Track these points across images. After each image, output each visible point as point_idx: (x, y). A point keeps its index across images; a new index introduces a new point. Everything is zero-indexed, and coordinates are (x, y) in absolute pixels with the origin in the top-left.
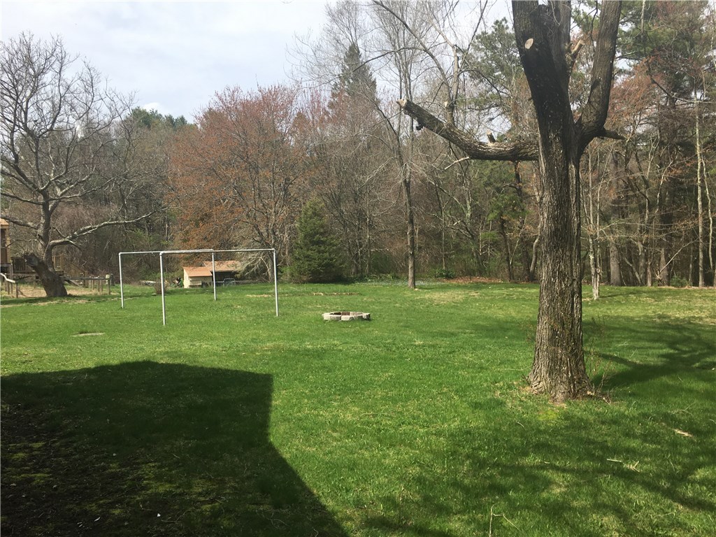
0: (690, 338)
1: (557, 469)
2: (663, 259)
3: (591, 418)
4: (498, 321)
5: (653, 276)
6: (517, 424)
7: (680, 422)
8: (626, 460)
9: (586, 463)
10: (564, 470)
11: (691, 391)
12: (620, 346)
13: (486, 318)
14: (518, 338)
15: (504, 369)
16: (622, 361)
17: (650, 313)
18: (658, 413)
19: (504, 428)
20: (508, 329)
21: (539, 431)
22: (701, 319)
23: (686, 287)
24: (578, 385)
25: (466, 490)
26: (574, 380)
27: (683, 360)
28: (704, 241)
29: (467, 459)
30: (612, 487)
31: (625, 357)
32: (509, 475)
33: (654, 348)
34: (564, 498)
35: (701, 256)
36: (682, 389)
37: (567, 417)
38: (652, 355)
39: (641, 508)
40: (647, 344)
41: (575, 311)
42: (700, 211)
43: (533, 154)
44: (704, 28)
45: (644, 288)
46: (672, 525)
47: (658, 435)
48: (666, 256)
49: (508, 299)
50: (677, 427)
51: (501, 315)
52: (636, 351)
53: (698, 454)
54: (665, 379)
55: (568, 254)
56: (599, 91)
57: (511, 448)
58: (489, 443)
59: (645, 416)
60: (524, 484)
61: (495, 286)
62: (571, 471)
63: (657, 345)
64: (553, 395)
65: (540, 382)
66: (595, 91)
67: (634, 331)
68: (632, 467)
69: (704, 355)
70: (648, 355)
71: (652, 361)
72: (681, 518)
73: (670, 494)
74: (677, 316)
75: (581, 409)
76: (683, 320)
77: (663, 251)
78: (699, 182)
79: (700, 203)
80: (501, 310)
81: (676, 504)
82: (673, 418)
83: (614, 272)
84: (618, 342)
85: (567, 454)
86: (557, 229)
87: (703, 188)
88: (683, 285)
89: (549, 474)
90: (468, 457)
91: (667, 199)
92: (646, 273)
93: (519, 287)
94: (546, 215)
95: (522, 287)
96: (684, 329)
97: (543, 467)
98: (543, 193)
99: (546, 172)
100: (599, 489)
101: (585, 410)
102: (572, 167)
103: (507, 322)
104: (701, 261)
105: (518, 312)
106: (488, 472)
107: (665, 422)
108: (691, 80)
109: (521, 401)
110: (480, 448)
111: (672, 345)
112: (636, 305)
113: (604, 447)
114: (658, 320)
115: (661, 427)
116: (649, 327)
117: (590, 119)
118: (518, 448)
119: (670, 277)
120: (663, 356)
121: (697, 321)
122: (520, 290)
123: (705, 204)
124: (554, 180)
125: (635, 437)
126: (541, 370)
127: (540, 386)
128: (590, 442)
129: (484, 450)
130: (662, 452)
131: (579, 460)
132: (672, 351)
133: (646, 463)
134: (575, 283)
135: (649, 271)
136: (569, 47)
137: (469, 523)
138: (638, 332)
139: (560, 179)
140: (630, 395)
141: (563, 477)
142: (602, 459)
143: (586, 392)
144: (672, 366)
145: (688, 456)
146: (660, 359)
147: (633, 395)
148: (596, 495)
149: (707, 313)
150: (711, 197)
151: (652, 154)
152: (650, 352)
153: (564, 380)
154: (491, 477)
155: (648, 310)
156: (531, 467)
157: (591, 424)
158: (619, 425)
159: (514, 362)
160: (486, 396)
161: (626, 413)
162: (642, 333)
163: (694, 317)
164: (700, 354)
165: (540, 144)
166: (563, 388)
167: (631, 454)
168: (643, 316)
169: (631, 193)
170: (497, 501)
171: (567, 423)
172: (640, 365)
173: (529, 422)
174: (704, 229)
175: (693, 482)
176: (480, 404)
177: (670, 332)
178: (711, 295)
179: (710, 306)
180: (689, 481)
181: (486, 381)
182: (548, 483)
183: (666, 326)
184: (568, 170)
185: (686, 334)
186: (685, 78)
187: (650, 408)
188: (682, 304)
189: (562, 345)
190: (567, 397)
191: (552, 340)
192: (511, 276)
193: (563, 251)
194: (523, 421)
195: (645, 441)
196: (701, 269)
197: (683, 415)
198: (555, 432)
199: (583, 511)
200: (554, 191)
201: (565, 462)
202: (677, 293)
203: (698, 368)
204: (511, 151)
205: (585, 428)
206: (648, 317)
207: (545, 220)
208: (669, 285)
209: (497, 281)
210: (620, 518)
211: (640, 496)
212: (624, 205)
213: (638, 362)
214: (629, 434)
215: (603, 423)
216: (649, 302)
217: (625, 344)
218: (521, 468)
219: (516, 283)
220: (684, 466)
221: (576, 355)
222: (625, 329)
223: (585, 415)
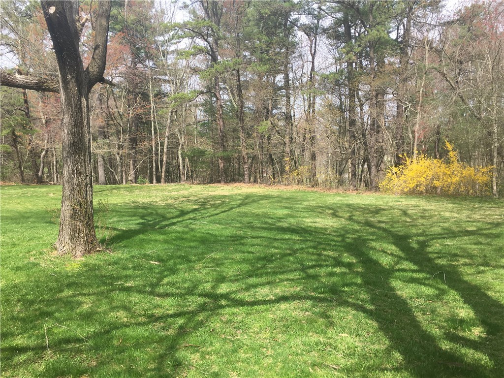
0: (152, 213)
1: (85, 295)
2: (132, 167)
3: (101, 263)
4: (19, 213)
5: (127, 177)
6: (51, 275)
7: (152, 257)
8: (126, 282)
9: (103, 288)
10: (89, 295)
11: (156, 241)
12: (112, 221)
13: (8, 211)
14: (39, 222)
15: (32, 243)
16: (114, 229)
17: (127, 200)
18: (140, 254)
19: (42, 279)
20: (29, 217)
21: (68, 277)
22: (156, 202)
23: (147, 184)
24: (91, 245)
25: (23, 320)
26: (88, 242)
27: (150, 225)
28: (156, 155)
29: (18, 303)
30: (119, 297)
31: (117, 227)
32: (53, 305)
33: (132, 220)
34: (92, 309)
35: (154, 165)
36: (152, 240)
37: (85, 265)
38: (133, 224)
39: (137, 303)
40: (128, 218)
41: (88, 197)
42: (153, 137)
43: (54, 88)
44: (152, 21)
45: (121, 186)
46: (155, 307)
47: (142, 266)
48: (134, 165)
49: (23, 197)
50: (151, 260)
51: (20, 208)
52: (123, 223)
53: (164, 271)
54: (142, 236)
55: (83, 158)
56: (99, 52)
57: (51, 290)
58: (33, 290)
59: (133, 257)
60: (65, 308)
61: (10, 187)
62: (94, 294)
63: (134, 218)
64: (74, 254)
65: (64, 247)
66: (97, 51)
67: (119, 212)
68: (130, 285)
69: (161, 221)
70: (130, 224)
71: (133, 227)
72: (159, 303)
73: (152, 293)
74: (143, 201)
75: (94, 259)
76: (147, 203)
77: (131, 162)
78: (152, 119)
79: (153, 132)
80: (19, 205)
81: (155, 297)
82: (148, 255)
83: (101, 176)
84: (110, 219)
85: (89, 285)
86: (74, 142)
87: (155, 122)
88: (144, 183)
89: (80, 298)
90: (19, 301)
91: (133, 128)
92: (122, 176)
93: (31, 188)
94: (66, 131)
95: (34, 188)
96: (148, 208)
97: (75, 296)
98: (64, 115)
99: (65, 101)
100: (113, 299)
101: (97, 260)
102: (83, 99)
103: (27, 213)
104: (154, 168)
105: (34, 205)
106: (36, 306)
107: (145, 259)
108: (146, 52)
109: (51, 261)
110: (26, 294)
111: (142, 217)
112: (118, 196)
113: (112, 277)
114: (132, 205)
115: (143, 262)
116: (128, 209)
117: (94, 70)
118: (55, 289)
119: (136, 178)
120: (138, 224)
121: (155, 204)
122: (32, 189)
123: (156, 133)
124: (72, 107)
125: (129, 269)
126: (64, 238)
127: (64, 249)
128: (103, 276)
129: (30, 295)
130: (145, 274)
131: (98, 287)
132: (143, 221)
133: (137, 281)
134: (88, 178)
135: (124, 174)
136: (79, 18)
137: (30, 337)
138: (121, 212)
139: (76, 107)
140: (123, 247)
141: (89, 298)
142: (111, 284)
143: (96, 248)
144: (144, 229)
145: (158, 273)
146: (137, 226)
147: (125, 247)
148: (111, 303)
149: (159, 199)
150: (159, 128)
151: (123, 98)
152: (131, 222)
153: (82, 242)
154: (40, 308)
155: (125, 199)
156: (67, 297)
157: (101, 267)
158: (119, 264)
159: (39, 238)
160: (23, 262)
161: (122, 257)
162: (124, 212)
163: (152, 201)
164: (159, 221)
165: (60, 81)
166: (80, 248)
167: (128, 277)
168: (123, 202)
169: (111, 122)
170: (47, 321)
171: (87, 268)
172: (126, 231)
173: (60, 273)
174: (156, 148)
175: (163, 285)
176: (20, 267)
177: (141, 211)
178: (161, 188)
179: (161, 195)
180: (161, 285)
181: (21, 252)
182: (80, 304)
183: (138, 207)
184: (81, 102)
185: (149, 211)
186: (142, 51)
187: (135, 252)
188: (145, 194)
189: (80, 219)
190: (84, 253)
191: (73, 217)
192: (23, 181)
193: (79, 156)
194: (55, 273)
195: (135, 270)
196: (154, 173)
197: (153, 253)
198: (79, 275)
199: (105, 313)
200: (72, 115)
201: (89, 290)
202: (141, 188)
203: (158, 228)
204: (36, 84)
205: (98, 269)
206: (126, 203)
207: (66, 135)
208: (136, 183)
209: (11, 184)
210: (127, 311)
211: (135, 298)
212: (106, 130)
213: (124, 229)
214: (125, 268)
215: (109, 265)
216: (126, 194)
217: (115, 219)
218: (60, 299)
219: (27, 185)
220: (157, 279)
221: (90, 225)
222: (113, 211)
223: (97, 262)
